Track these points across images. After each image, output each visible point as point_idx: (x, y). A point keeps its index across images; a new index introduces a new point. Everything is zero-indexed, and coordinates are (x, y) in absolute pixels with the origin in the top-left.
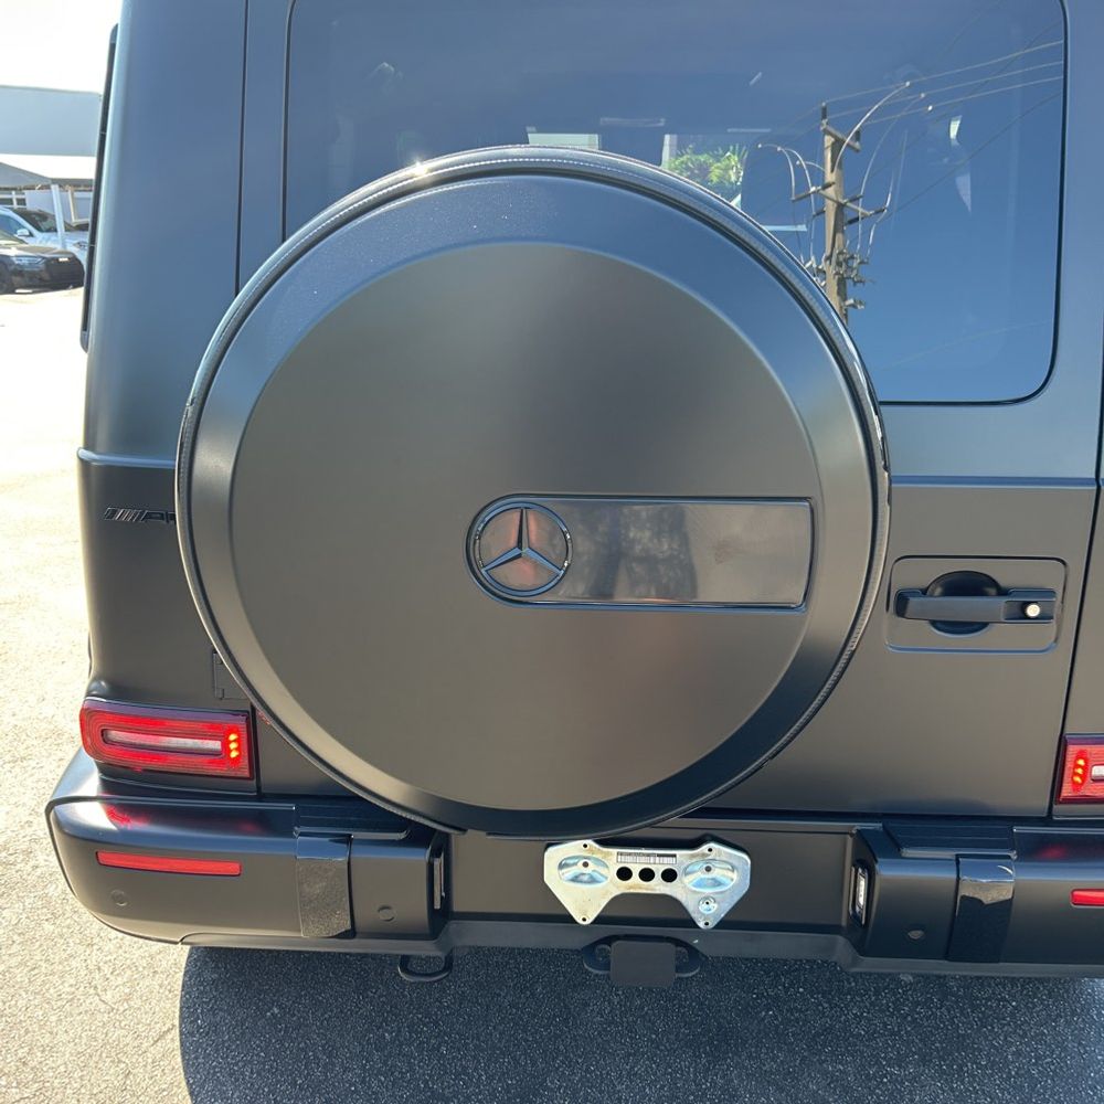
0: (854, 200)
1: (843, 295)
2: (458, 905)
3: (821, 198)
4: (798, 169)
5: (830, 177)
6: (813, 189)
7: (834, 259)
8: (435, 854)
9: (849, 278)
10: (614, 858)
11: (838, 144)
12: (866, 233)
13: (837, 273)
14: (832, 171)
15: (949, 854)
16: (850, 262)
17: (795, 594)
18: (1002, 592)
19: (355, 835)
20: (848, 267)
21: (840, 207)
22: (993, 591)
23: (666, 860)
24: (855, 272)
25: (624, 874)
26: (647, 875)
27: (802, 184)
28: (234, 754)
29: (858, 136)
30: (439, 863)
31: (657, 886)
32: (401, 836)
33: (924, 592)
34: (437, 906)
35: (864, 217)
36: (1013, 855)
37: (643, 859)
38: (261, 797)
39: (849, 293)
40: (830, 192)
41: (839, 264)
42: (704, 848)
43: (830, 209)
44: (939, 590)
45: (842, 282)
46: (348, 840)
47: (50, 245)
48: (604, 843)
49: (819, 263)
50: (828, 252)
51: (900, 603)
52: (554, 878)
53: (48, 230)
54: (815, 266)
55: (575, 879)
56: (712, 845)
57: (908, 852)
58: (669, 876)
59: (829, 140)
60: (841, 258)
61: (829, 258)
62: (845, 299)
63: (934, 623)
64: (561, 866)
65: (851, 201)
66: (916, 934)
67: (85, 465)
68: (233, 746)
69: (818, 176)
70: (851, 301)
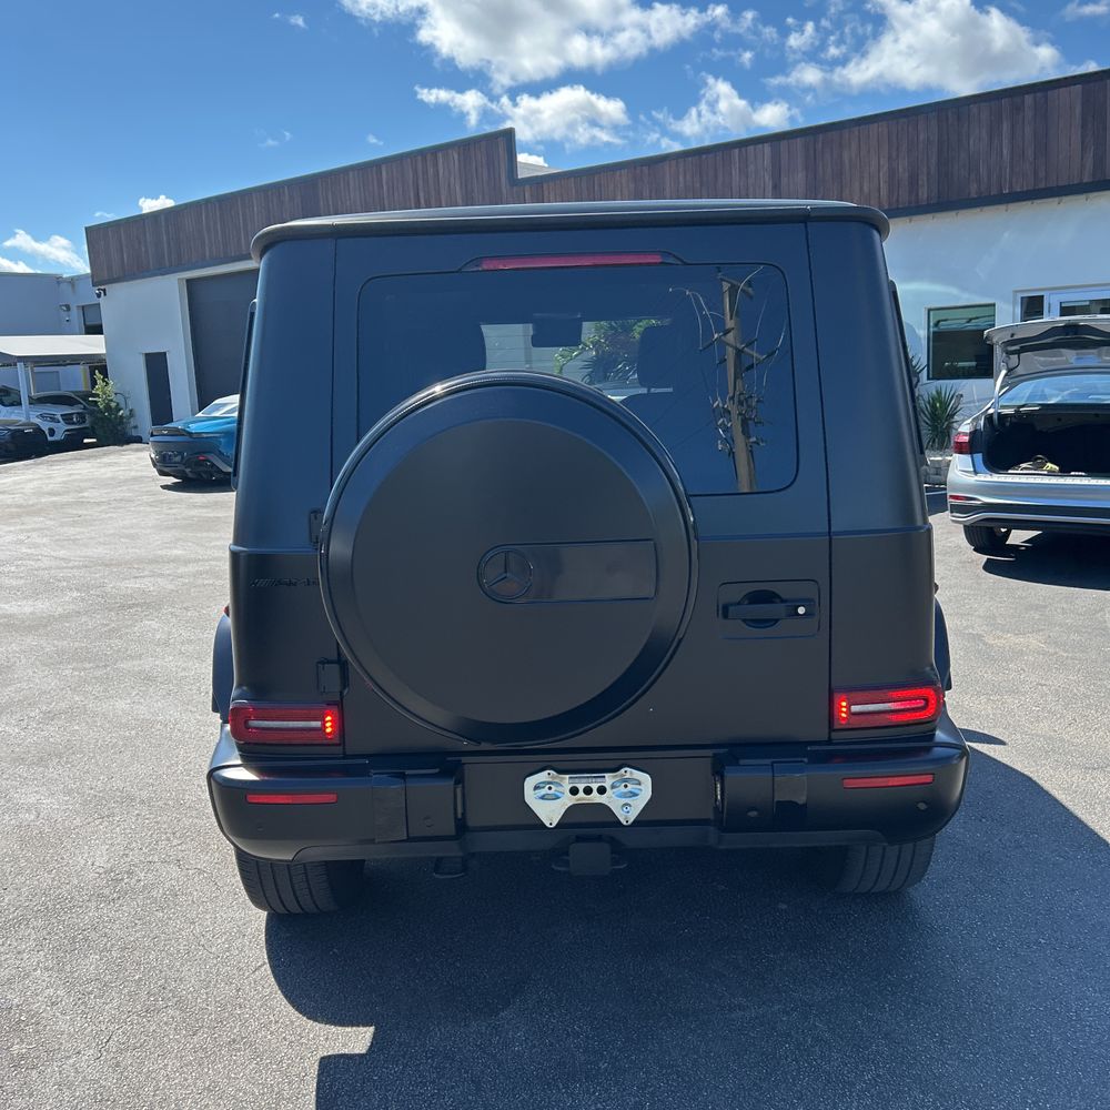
0: (749, 344)
1: (746, 433)
2: (472, 822)
3: (723, 344)
4: (704, 318)
5: (730, 324)
6: (716, 336)
7: (736, 399)
8: (457, 783)
9: (751, 419)
10: (566, 782)
11: (733, 290)
12: (760, 377)
13: (740, 414)
14: (731, 318)
15: (768, 761)
16: (750, 400)
17: (649, 591)
18: (783, 601)
19: (407, 772)
20: (749, 406)
21: (739, 353)
22: (778, 600)
23: (599, 780)
24: (754, 411)
25: (574, 791)
26: (588, 791)
27: (708, 332)
28: (329, 730)
29: (749, 284)
30: (459, 791)
31: (595, 798)
32: (437, 770)
33: (739, 603)
34: (459, 816)
35: (760, 362)
36: (806, 760)
37: (585, 780)
38: (345, 756)
39: (751, 432)
40: (730, 337)
41: (741, 403)
42: (623, 771)
43: (730, 354)
44: (746, 602)
45: (744, 423)
46: (403, 776)
47: (14, 418)
48: (560, 772)
49: (724, 403)
50: (731, 394)
51: (725, 611)
52: (531, 797)
53: (12, 405)
54: (721, 405)
55: (543, 798)
56: (626, 769)
57: (742, 762)
58: (602, 790)
59: (726, 286)
60: (742, 398)
61: (732, 398)
62: (749, 437)
63: (744, 621)
64: (536, 788)
65: (747, 346)
66: (753, 814)
67: (235, 556)
68: (328, 724)
69: (720, 322)
70: (754, 439)
